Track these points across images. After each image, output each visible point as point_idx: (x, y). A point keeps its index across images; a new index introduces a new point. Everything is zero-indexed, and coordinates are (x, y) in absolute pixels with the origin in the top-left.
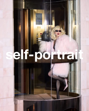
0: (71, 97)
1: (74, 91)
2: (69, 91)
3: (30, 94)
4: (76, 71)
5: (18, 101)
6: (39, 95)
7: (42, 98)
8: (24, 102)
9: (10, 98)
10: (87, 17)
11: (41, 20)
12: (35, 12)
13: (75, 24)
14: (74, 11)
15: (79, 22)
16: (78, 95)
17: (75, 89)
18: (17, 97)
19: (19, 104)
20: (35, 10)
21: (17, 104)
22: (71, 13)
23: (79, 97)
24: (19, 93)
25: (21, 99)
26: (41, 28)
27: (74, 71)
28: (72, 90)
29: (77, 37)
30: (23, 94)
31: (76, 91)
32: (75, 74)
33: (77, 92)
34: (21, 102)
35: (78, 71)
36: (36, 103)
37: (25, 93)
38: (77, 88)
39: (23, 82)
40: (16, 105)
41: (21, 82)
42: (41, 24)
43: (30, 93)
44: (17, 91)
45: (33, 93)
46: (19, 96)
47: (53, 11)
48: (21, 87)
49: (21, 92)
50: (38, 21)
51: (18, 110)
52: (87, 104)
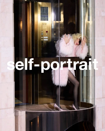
0: (84, 108)
1: (87, 101)
2: (81, 101)
3: (33, 105)
4: (89, 77)
5: (19, 112)
6: (44, 105)
7: (48, 109)
8: (26, 113)
9: (9, 108)
10: (103, 11)
11: (46, 15)
12: (39, 5)
13: (89, 20)
14: (88, 4)
15: (94, 18)
16: (92, 105)
17: (88, 98)
18: (18, 107)
19: (21, 116)
20: (40, 3)
21: (18, 116)
22: (84, 7)
23: (93, 108)
24: (21, 102)
25: (23, 110)
26: (47, 24)
27: (87, 77)
28: (84, 99)
29: (90, 36)
30: (26, 104)
31: (89, 100)
32: (88, 80)
33: (91, 102)
34: (22, 114)
35: (92, 77)
36: (41, 115)
37: (28, 103)
38: (91, 97)
39: (25, 90)
40: (16, 117)
41: (22, 89)
42: (47, 20)
43: (33, 103)
44: (18, 101)
45: (37, 103)
46: (20, 107)
47: (61, 4)
48: (22, 96)
49: (22, 101)
50: (44, 16)
51: (19, 123)
52: (102, 116)
